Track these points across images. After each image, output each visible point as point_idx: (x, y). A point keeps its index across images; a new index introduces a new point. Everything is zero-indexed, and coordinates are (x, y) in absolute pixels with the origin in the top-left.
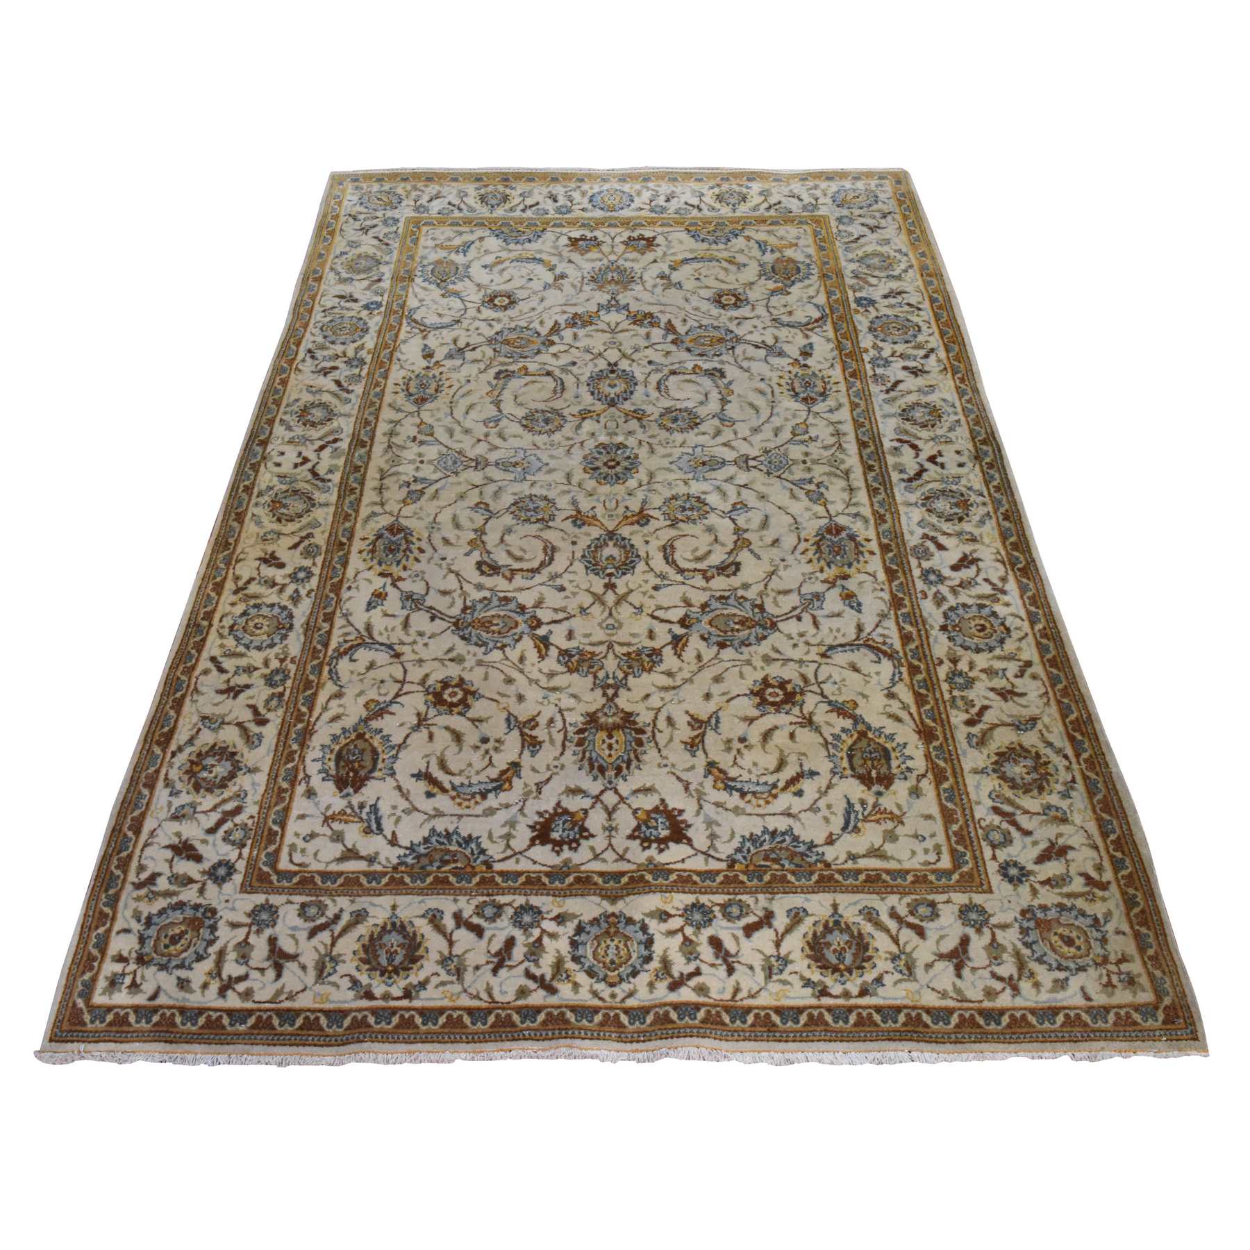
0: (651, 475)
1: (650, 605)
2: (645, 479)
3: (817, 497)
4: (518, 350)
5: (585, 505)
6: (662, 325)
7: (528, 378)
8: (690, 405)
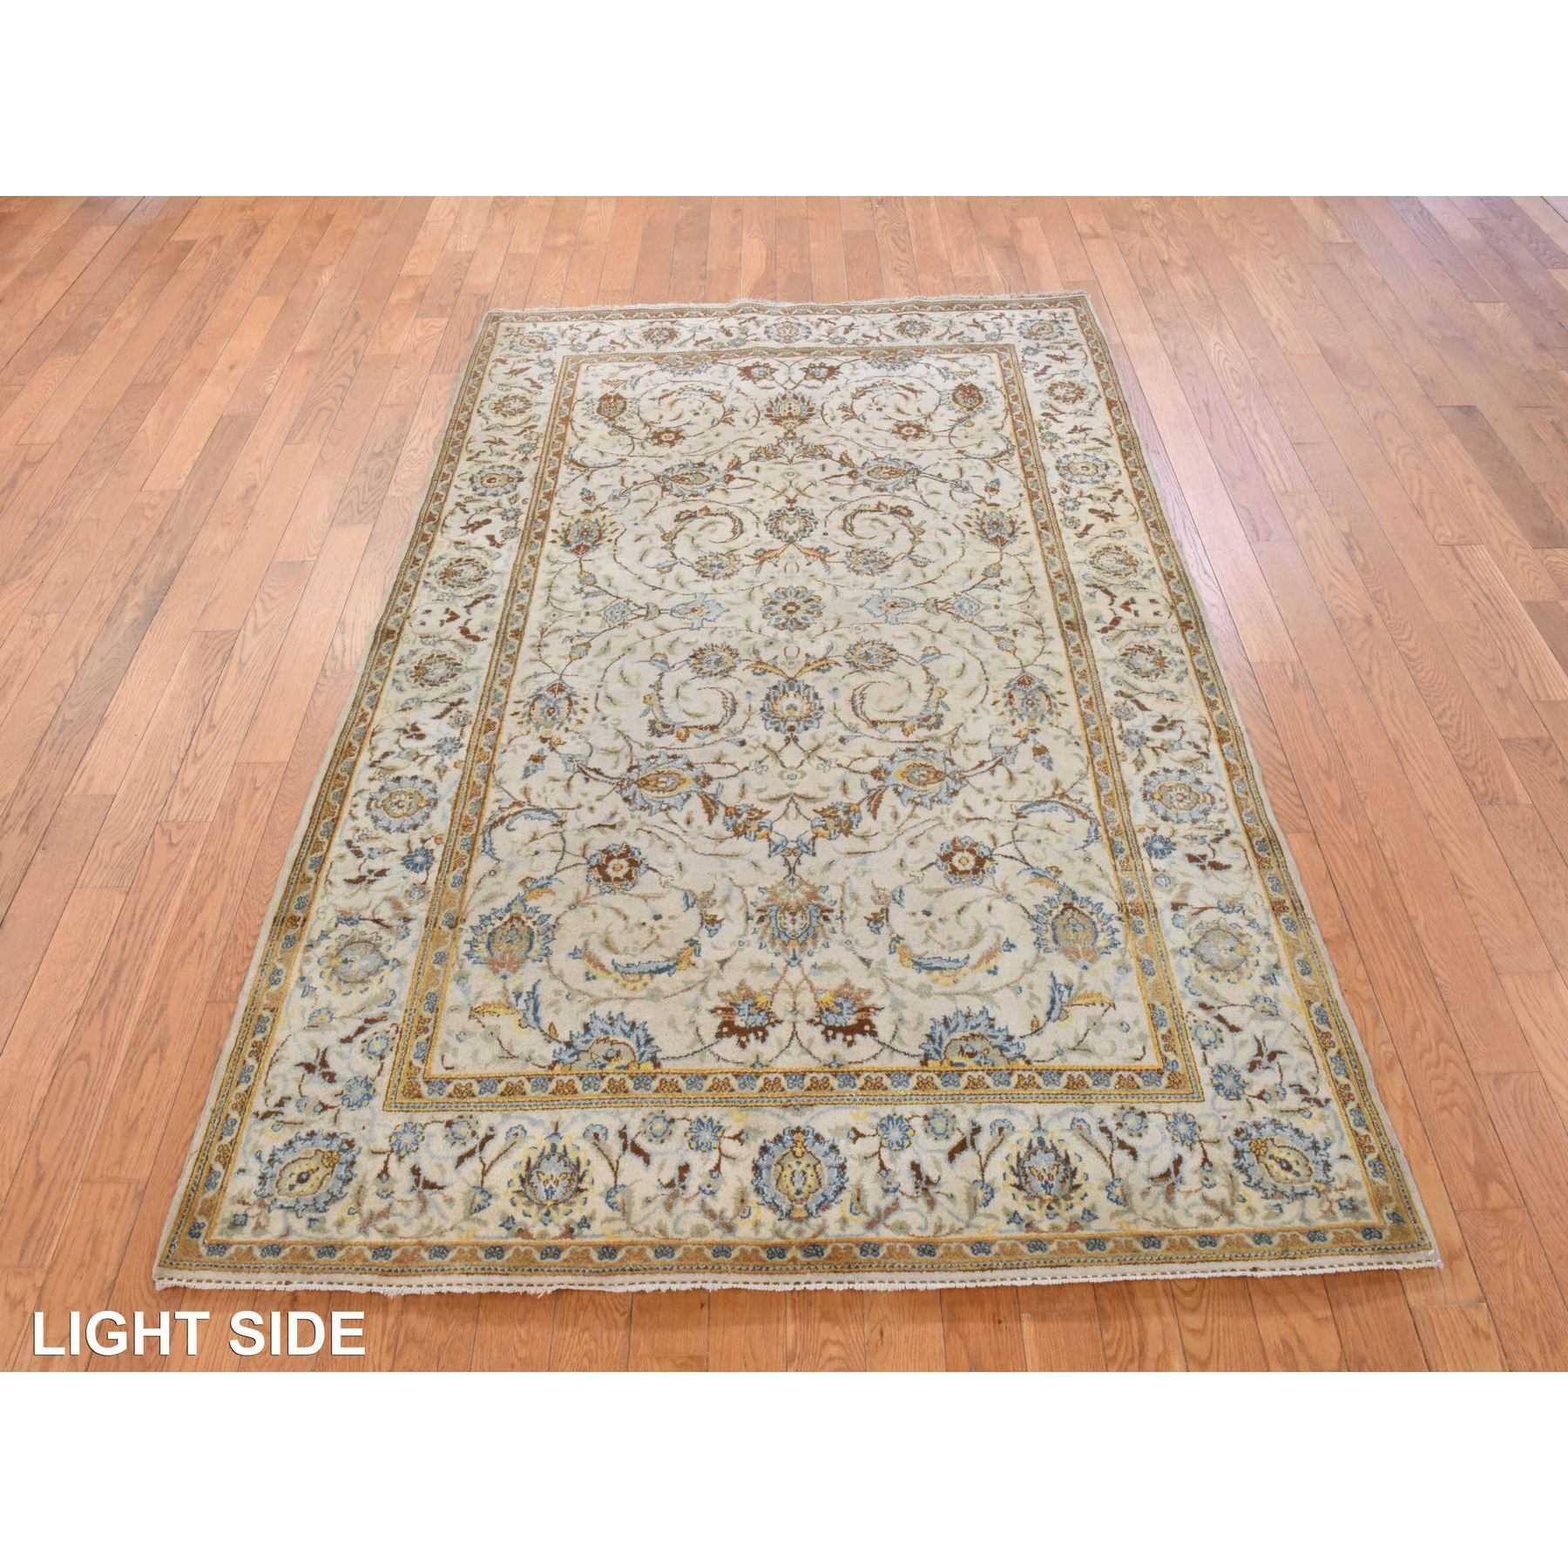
0: (750, 597)
1: (757, 489)
2: (757, 592)
3: (587, 579)
4: (920, 761)
5: (817, 566)
6: (722, 810)
7: (898, 717)
8: (698, 683)
